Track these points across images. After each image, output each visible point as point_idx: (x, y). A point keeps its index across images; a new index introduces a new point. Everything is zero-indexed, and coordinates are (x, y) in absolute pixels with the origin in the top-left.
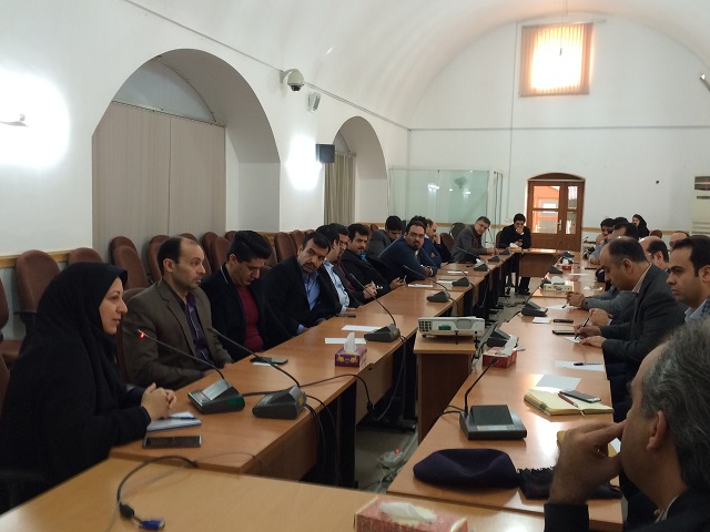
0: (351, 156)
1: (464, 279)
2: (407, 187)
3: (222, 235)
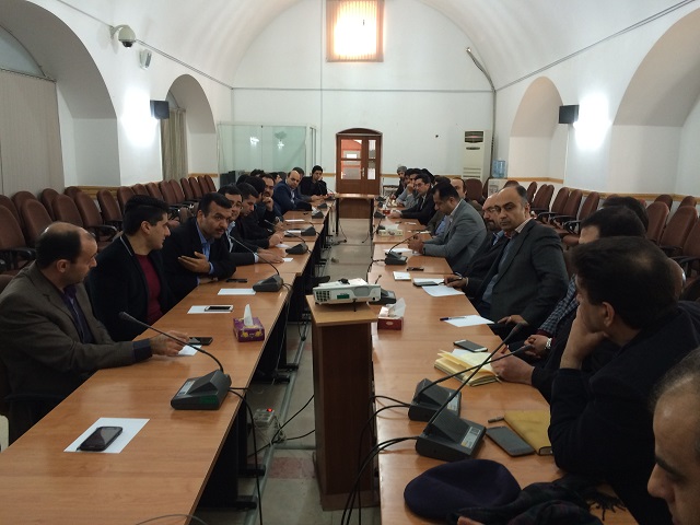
0: (181, 112)
1: (312, 229)
2: (234, 141)
3: (60, 191)
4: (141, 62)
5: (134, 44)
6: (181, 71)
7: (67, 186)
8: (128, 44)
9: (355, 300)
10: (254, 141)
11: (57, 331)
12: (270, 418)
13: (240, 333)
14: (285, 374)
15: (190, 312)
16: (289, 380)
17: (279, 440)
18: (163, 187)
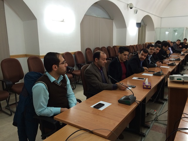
0: (145, 25)
1: (179, 58)
2: (160, 33)
3: (112, 47)
4: (135, 13)
5: (133, 8)
6: (146, 14)
7: (113, 46)
8: (131, 8)
9: (183, 81)
10: (167, 33)
11: (96, 79)
12: (155, 113)
13: (144, 86)
14: (163, 101)
15: (133, 79)
16: (163, 103)
17: (156, 120)
18: (137, 46)
